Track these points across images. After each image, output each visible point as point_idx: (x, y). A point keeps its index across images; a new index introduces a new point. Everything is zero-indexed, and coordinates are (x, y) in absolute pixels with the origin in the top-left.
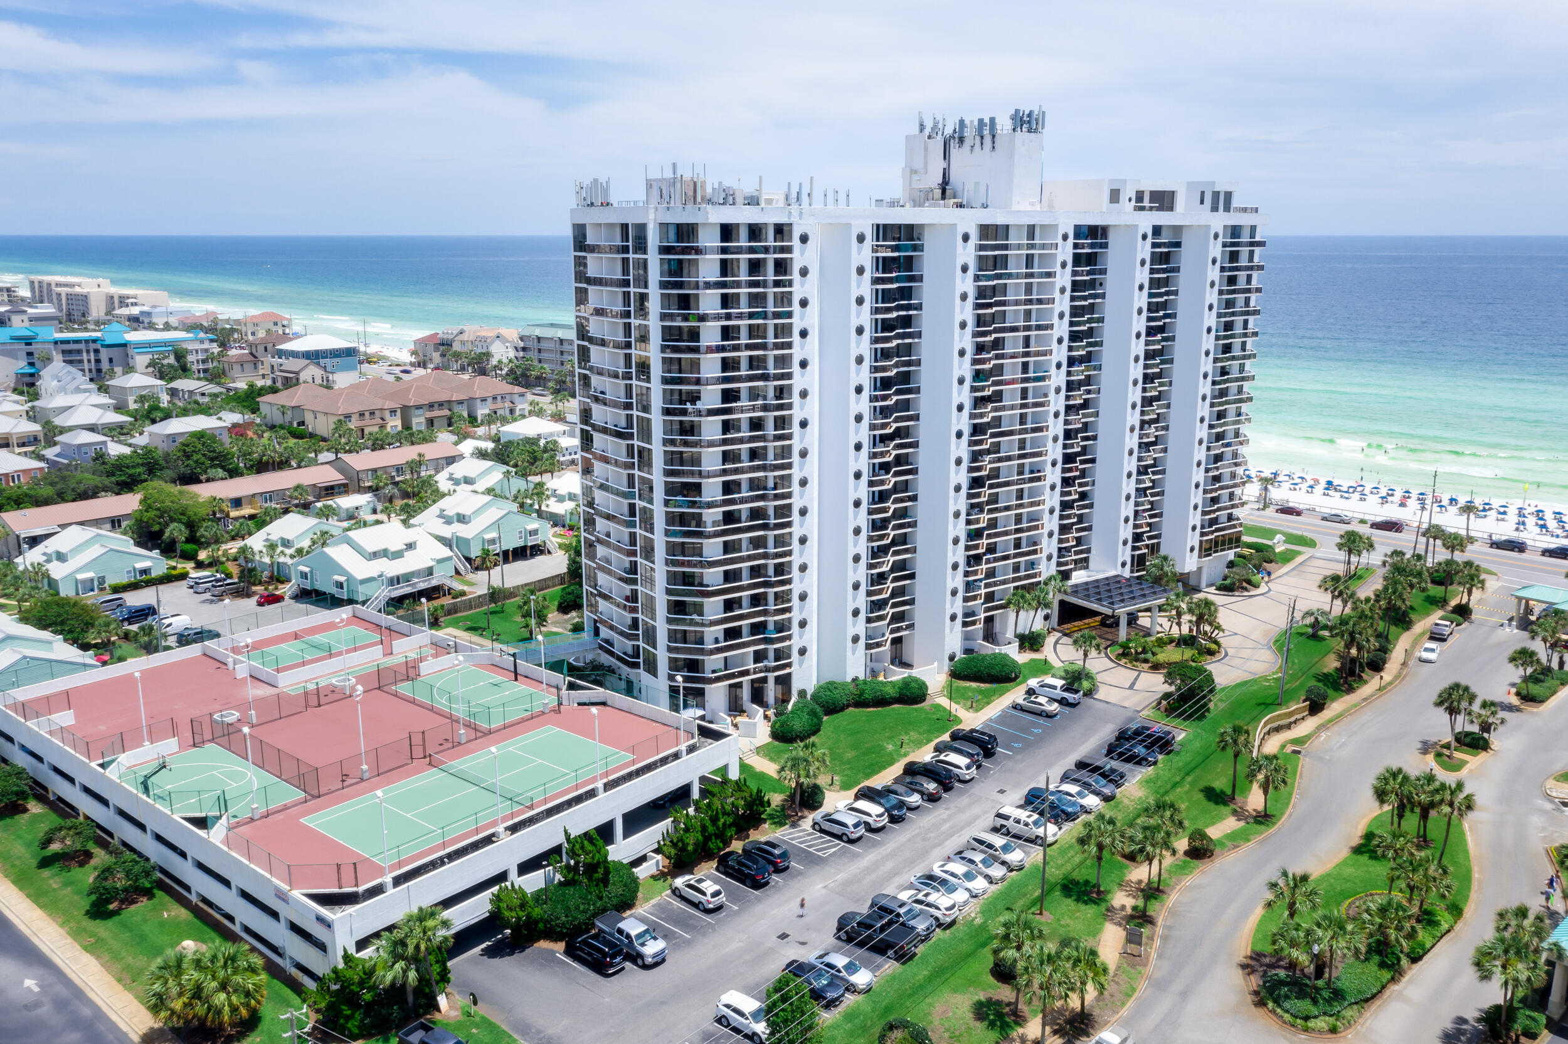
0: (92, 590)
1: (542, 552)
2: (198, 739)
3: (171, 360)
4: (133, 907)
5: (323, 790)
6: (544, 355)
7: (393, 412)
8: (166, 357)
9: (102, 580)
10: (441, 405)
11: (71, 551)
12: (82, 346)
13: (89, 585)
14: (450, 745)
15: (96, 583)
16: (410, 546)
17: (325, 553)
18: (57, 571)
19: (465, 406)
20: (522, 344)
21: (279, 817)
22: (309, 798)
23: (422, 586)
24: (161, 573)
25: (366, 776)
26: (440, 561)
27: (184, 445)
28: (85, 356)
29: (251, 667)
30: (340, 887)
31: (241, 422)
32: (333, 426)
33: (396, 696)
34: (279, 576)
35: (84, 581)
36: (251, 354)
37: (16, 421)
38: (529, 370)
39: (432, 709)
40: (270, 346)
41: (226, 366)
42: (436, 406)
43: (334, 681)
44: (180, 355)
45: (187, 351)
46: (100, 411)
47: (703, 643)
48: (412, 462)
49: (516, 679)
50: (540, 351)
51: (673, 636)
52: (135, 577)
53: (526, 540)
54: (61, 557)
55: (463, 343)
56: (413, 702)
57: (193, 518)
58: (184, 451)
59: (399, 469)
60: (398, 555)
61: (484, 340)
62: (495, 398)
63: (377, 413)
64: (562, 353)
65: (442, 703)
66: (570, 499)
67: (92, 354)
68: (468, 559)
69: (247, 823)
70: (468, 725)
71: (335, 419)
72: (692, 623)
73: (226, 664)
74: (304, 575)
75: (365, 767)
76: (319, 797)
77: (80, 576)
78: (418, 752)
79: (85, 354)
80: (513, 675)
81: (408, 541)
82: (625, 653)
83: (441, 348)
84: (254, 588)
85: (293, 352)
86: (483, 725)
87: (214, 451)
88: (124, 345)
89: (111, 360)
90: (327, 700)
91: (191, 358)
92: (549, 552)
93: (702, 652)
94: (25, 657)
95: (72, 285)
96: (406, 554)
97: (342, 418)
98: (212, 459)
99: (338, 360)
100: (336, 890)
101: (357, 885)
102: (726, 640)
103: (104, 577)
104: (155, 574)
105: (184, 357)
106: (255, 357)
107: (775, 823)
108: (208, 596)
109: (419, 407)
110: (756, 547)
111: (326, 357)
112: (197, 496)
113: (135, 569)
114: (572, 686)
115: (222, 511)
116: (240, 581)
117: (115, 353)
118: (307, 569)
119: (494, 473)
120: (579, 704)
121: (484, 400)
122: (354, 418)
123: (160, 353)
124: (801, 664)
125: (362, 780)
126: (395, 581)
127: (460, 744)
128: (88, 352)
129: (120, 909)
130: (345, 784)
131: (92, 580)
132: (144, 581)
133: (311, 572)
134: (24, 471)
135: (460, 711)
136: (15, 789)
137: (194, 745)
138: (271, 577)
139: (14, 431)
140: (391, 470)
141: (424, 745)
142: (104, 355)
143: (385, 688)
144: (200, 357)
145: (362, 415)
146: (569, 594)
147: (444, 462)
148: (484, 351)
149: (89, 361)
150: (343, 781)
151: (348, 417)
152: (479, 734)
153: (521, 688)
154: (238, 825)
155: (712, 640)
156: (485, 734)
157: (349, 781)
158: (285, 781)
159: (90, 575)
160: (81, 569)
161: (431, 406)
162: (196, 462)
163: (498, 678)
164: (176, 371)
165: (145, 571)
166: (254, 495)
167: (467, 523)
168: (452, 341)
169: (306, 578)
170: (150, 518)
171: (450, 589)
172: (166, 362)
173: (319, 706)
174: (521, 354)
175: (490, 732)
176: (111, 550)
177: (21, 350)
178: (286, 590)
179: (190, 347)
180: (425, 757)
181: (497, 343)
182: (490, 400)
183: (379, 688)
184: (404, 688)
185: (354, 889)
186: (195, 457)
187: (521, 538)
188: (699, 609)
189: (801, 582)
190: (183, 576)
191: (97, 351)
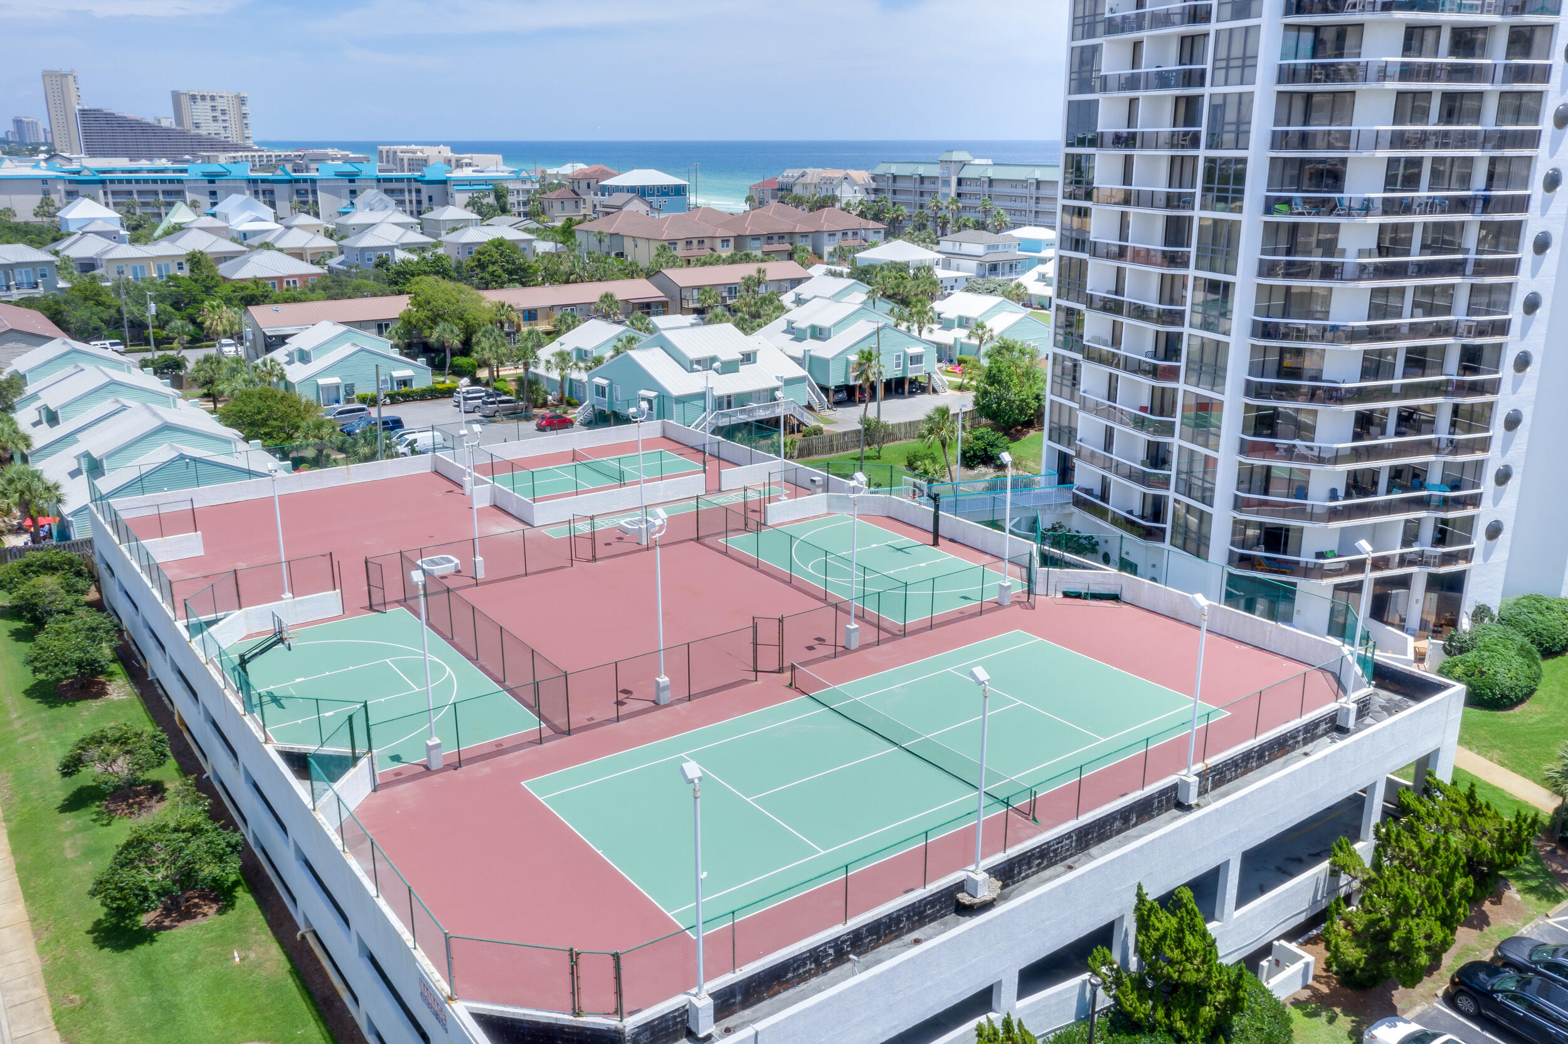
0: (338, 401)
1: (923, 390)
2: (377, 599)
3: (491, 200)
4: (184, 928)
5: (577, 720)
6: (900, 198)
7: (725, 241)
8: (485, 196)
9: (350, 389)
10: (781, 237)
11: (315, 349)
12: (404, 185)
13: (333, 396)
14: (830, 651)
15: (342, 393)
16: (748, 358)
17: (629, 357)
18: (296, 373)
19: (810, 240)
20: (874, 185)
21: (482, 770)
22: (548, 732)
23: (762, 414)
24: (424, 387)
25: (665, 697)
26: (789, 382)
27: (479, 253)
28: (407, 197)
29: (494, 492)
30: (577, 1013)
31: (553, 251)
32: (656, 252)
33: (726, 554)
34: (570, 397)
35: (327, 388)
36: (573, 191)
37: (311, 236)
38: (883, 212)
39: (789, 582)
40: (593, 182)
41: (546, 204)
42: (776, 238)
43: (622, 522)
44: (500, 195)
45: (507, 190)
46: (401, 230)
47: (1305, 497)
48: (749, 278)
49: (936, 543)
50: (895, 192)
51: (1248, 478)
52: (392, 388)
53: (905, 369)
54: (304, 357)
55: (805, 186)
56: (756, 566)
57: (472, 322)
58: (479, 260)
59: (732, 289)
60: (730, 367)
61: (829, 181)
62: (845, 234)
63: (706, 241)
64: (922, 194)
65: (808, 571)
66: (961, 326)
67: (414, 194)
68: (825, 390)
69: (414, 777)
70: (861, 617)
71: (658, 244)
72: (1290, 453)
73: (461, 486)
74: (601, 391)
75: (663, 680)
76: (569, 733)
77: (322, 381)
78: (768, 659)
79: (406, 194)
80: (930, 538)
81: (747, 349)
82: (1130, 512)
83: (780, 194)
84: (536, 411)
85: (617, 187)
86: (892, 618)
87: (514, 264)
88: (444, 182)
89: (430, 198)
90: (610, 550)
91: (511, 199)
92: (935, 391)
93: (1302, 512)
94: (182, 457)
95: (414, 152)
96: (741, 368)
97: (666, 243)
98: (510, 273)
99: (665, 198)
100: (565, 1018)
101: (619, 1012)
102: (1348, 495)
103: (352, 385)
104: (416, 386)
105: (504, 196)
106: (577, 194)
107: (1531, 890)
108: (477, 416)
109: (756, 238)
110: (1430, 310)
111: (653, 195)
112: (481, 299)
113: (392, 378)
114: (1047, 560)
115: (511, 322)
116: (519, 399)
117: (435, 190)
118: (604, 382)
119: (856, 294)
120: (1066, 595)
121: (832, 234)
122: (681, 245)
123: (479, 191)
124: (1487, 555)
125: (657, 704)
126: (726, 402)
127: (847, 650)
128: (410, 191)
129: (160, 927)
130: (623, 710)
131: (338, 387)
132: (403, 394)
133: (610, 385)
134: (300, 276)
135: (844, 588)
136: (77, 655)
137: (371, 608)
138: (561, 400)
139: (308, 246)
140: (722, 288)
141: (781, 646)
142: (426, 190)
143: (707, 541)
144: (522, 198)
145: (689, 243)
146: (977, 439)
147: (788, 285)
148: (830, 193)
149: (411, 202)
150: (619, 703)
151: (673, 243)
152: (883, 635)
153: (945, 558)
154: (398, 778)
155: (1325, 492)
156: (895, 637)
157: (632, 706)
158: (511, 691)
159: (335, 380)
160: (323, 373)
161: (770, 238)
162: (492, 274)
163: (902, 540)
164: (495, 211)
165: (405, 382)
166: (552, 308)
167: (824, 340)
168: (793, 185)
169: (604, 396)
170: (419, 320)
171: (800, 423)
172: (485, 201)
173: (594, 559)
174: (873, 197)
175: (904, 633)
176: (363, 350)
177: (344, 187)
178: (576, 414)
179: (511, 186)
180: (780, 670)
181: (845, 186)
182: (839, 235)
183: (698, 539)
184: (740, 543)
185: (612, 1022)
186: (491, 268)
187: (898, 365)
188: (1304, 430)
189: (1515, 390)
190: (449, 393)
191: (418, 191)
